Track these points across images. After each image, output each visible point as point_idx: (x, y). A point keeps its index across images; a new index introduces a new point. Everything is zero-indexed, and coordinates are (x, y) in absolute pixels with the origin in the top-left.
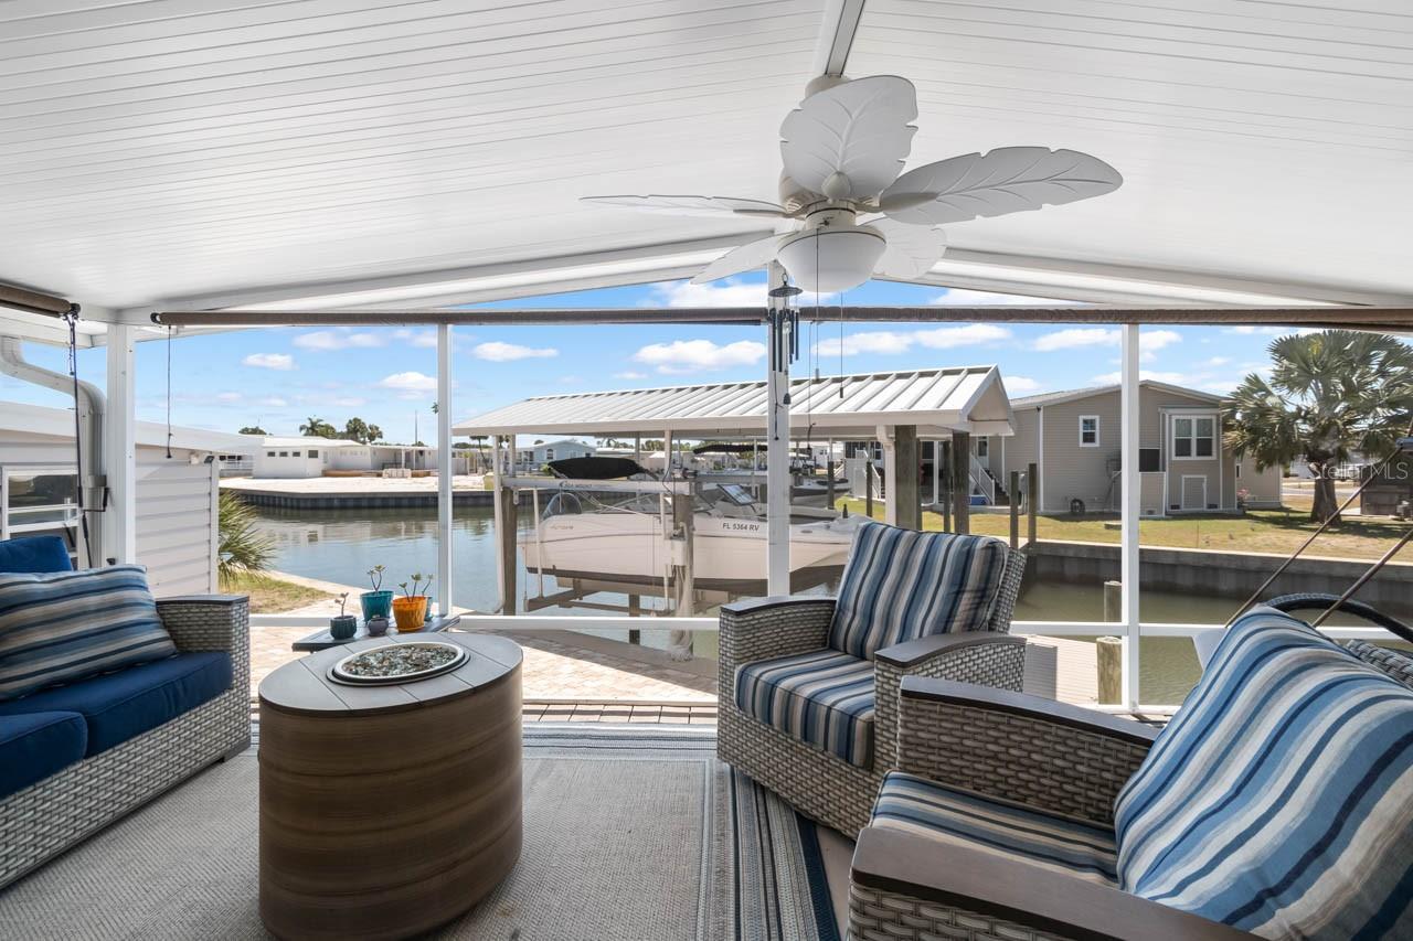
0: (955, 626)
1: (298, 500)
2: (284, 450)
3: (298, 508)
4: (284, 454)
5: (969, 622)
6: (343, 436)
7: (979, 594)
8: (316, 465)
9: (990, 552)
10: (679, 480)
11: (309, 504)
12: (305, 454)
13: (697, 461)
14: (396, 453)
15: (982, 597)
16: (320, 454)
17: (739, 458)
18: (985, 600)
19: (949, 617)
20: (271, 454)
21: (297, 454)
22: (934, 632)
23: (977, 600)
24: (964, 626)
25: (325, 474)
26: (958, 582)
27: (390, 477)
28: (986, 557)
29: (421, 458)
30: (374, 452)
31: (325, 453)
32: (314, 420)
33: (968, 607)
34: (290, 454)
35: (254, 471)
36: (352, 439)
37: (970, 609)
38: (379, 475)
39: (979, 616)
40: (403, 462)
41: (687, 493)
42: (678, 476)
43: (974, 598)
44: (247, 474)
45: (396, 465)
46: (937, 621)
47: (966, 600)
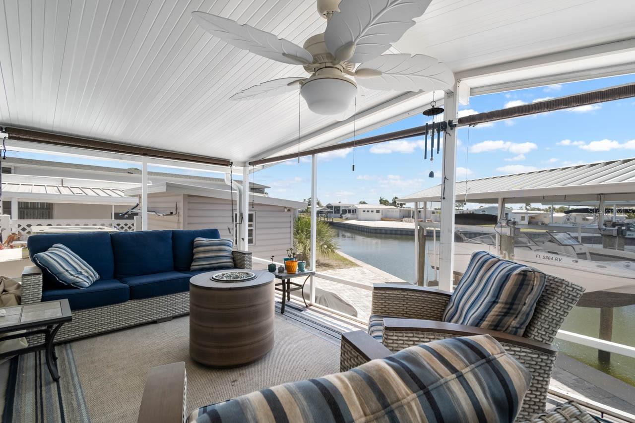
0: (485, 324)
1: (371, 229)
2: (368, 210)
3: (371, 233)
4: (368, 211)
5: (495, 323)
6: (391, 205)
7: (508, 306)
8: (379, 216)
9: (521, 277)
10: (504, 227)
11: (374, 231)
12: (375, 212)
13: (587, 220)
14: (409, 212)
15: (510, 309)
16: (380, 211)
17: (627, 218)
18: (512, 311)
19: (483, 317)
20: (364, 211)
21: (372, 211)
22: (472, 325)
23: (505, 310)
24: (490, 325)
25: (382, 220)
26: (496, 295)
27: (406, 222)
28: (517, 281)
29: (419, 214)
30: (400, 211)
31: (382, 211)
32: (382, 198)
33: (497, 313)
34: (370, 211)
35: (359, 218)
36: (394, 206)
37: (497, 315)
38: (402, 221)
39: (504, 321)
40: (412, 216)
41: (508, 234)
42: (504, 224)
43: (504, 308)
44: (357, 219)
45: (409, 217)
46: (476, 318)
47: (497, 308)
